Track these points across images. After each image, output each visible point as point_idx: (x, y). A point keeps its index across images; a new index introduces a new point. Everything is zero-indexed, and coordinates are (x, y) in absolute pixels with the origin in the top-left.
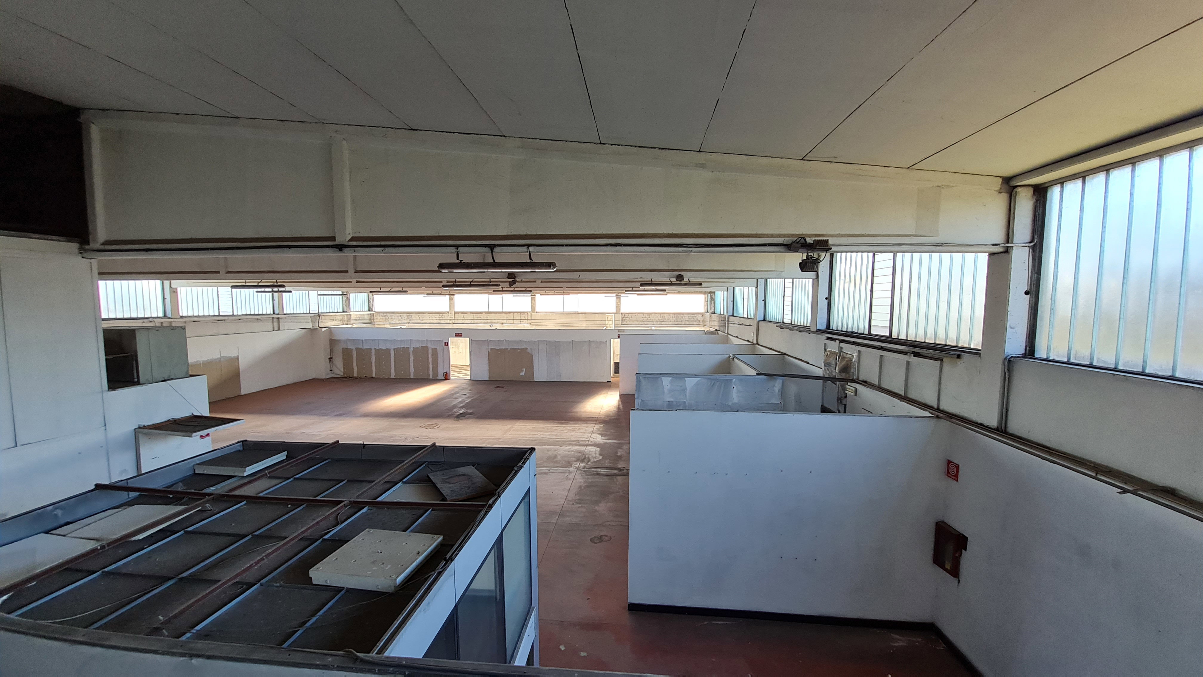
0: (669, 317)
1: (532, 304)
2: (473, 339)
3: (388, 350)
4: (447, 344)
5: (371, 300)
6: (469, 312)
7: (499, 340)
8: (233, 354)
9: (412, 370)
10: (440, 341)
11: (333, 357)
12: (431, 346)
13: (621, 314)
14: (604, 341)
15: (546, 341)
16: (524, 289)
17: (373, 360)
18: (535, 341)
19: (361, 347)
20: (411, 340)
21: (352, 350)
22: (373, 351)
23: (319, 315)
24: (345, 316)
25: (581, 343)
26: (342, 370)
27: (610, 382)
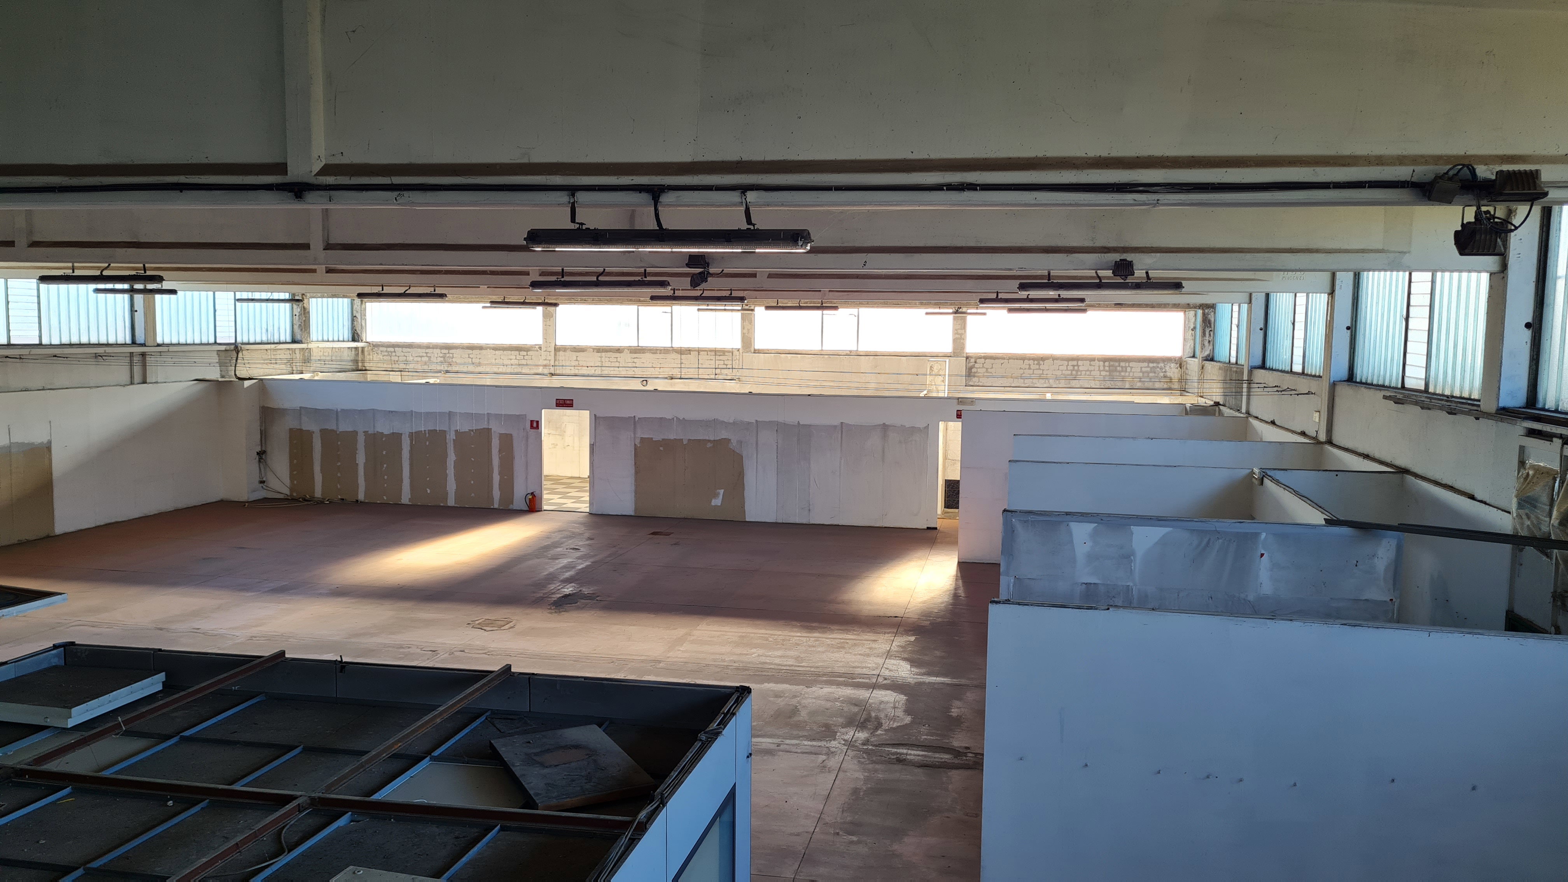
0: (1092, 368)
1: (745, 331)
2: (597, 415)
3: (396, 437)
4: (535, 425)
5: (358, 316)
6: (590, 347)
7: (661, 418)
8: (38, 437)
9: (451, 486)
10: (520, 418)
11: (269, 450)
12: (497, 429)
13: (967, 358)
14: (922, 425)
15: (778, 424)
16: (727, 293)
17: (361, 459)
18: (749, 423)
19: (331, 426)
20: (450, 412)
21: (310, 433)
22: (361, 439)
23: (236, 348)
24: (297, 352)
25: (864, 430)
26: (287, 481)
27: (936, 528)
